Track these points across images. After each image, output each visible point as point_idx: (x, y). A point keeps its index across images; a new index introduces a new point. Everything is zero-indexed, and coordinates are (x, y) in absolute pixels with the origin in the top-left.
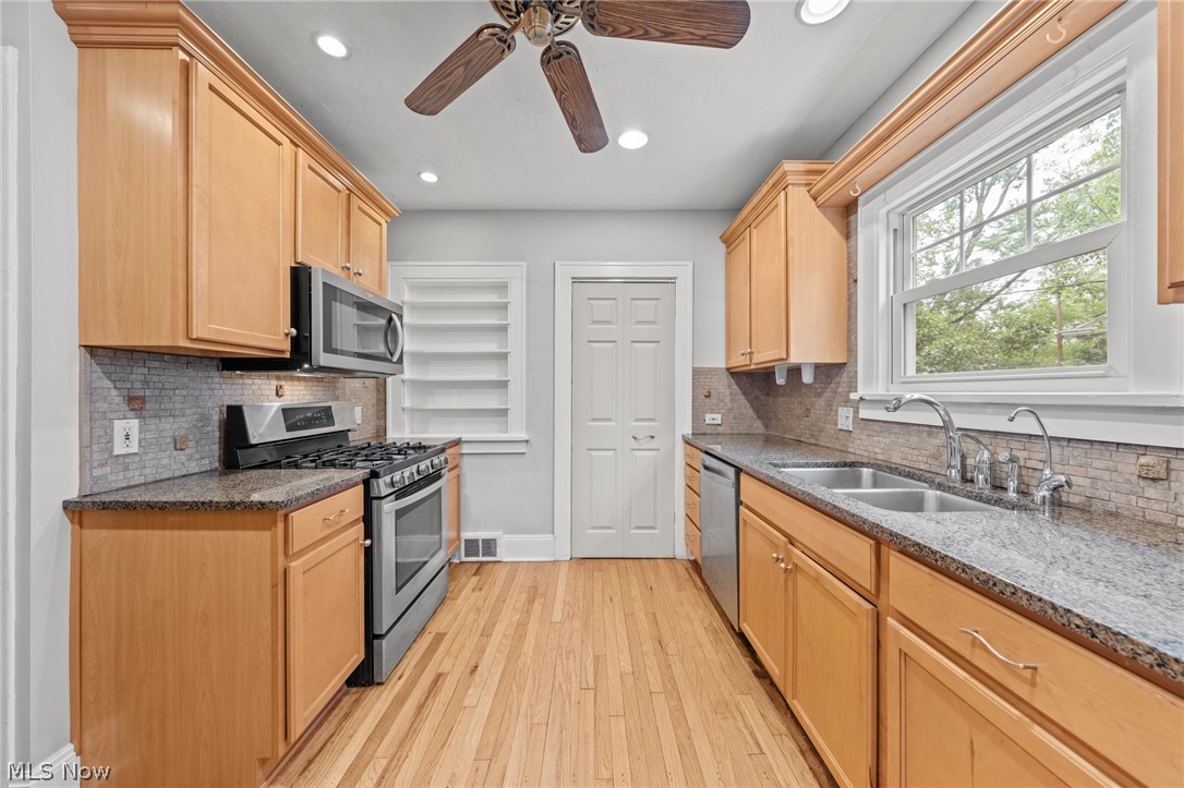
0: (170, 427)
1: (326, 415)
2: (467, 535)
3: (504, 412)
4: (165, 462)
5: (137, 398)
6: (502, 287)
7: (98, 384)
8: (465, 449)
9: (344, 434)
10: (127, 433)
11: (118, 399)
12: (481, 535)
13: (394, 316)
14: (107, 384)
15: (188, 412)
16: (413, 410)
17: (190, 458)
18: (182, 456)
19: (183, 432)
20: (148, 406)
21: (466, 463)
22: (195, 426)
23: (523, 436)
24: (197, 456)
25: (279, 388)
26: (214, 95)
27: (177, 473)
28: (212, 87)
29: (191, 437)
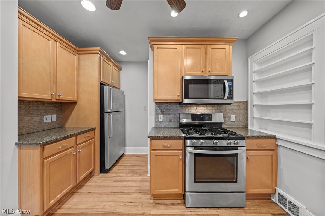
2: (280, 192)
4: (168, 124)
5: (162, 111)
7: (157, 109)
9: (220, 124)
10: (161, 117)
11: (160, 111)
12: (289, 197)
14: (158, 109)
15: (172, 114)
17: (173, 124)
18: (171, 123)
19: (171, 118)
20: (165, 113)
21: (281, 150)
22: (174, 117)
24: (174, 123)
25: (196, 109)
26: (159, 49)
27: (170, 126)
28: (158, 48)
29: (173, 119)
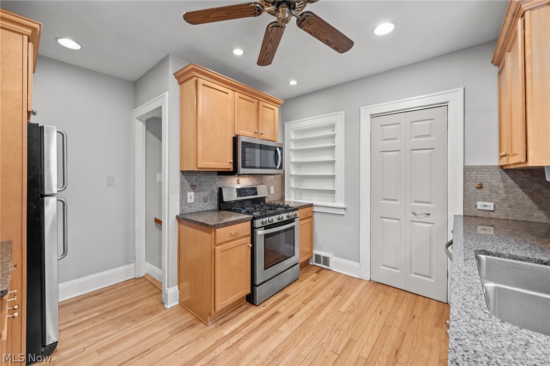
0: (203, 194)
1: (254, 190)
2: (316, 252)
3: (333, 192)
4: (201, 206)
5: (193, 186)
6: (332, 127)
7: (184, 181)
8: (315, 209)
9: (263, 199)
10: (191, 195)
11: (189, 186)
12: (323, 254)
13: (278, 149)
14: (186, 181)
15: (208, 190)
16: (296, 189)
17: (208, 205)
18: (206, 204)
19: (206, 196)
20: (197, 188)
21: (316, 216)
22: (210, 194)
23: (343, 205)
24: (210, 204)
25: (238, 180)
26: (204, 87)
27: (204, 210)
28: (203, 85)
29: (209, 198)
